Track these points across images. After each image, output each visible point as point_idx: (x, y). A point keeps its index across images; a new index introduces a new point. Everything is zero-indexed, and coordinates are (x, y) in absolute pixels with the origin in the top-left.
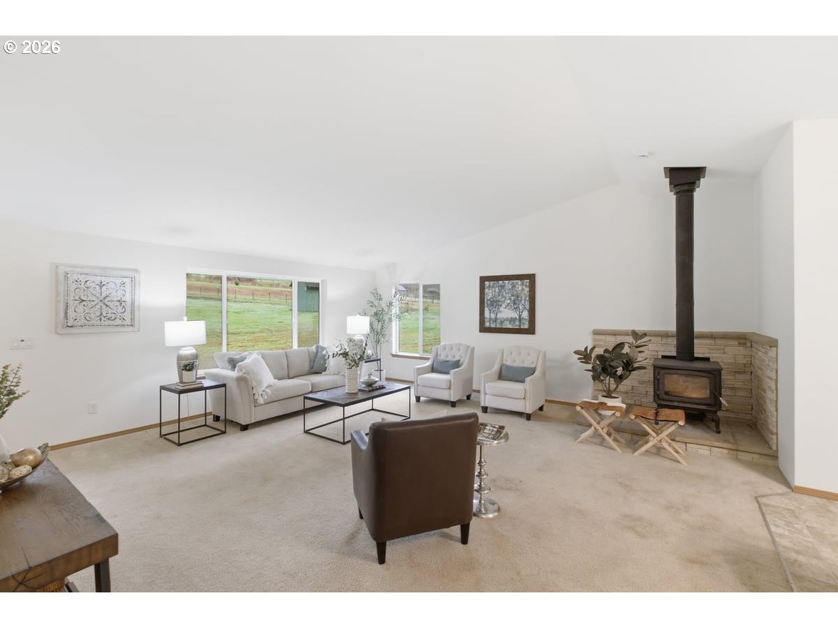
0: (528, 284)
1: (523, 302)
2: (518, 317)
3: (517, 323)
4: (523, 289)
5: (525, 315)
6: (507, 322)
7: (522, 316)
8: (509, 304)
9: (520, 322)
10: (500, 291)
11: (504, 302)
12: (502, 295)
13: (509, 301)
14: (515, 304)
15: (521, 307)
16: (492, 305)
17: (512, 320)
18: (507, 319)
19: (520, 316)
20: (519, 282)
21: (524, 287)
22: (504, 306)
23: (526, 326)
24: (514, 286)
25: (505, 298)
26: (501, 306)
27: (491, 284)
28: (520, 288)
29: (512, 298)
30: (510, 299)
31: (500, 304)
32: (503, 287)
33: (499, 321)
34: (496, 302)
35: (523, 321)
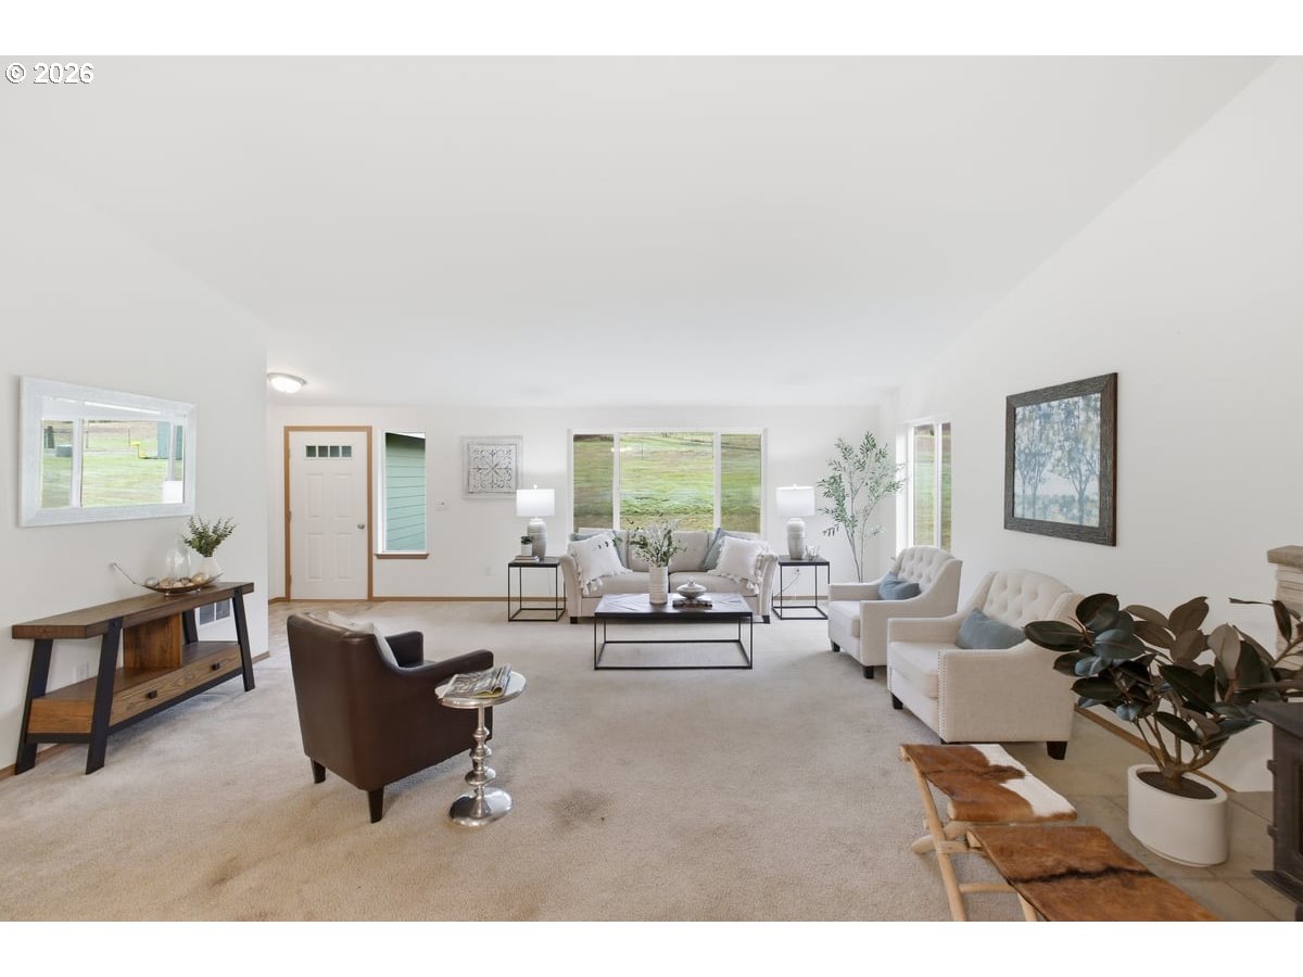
0: (1099, 404)
1: (1088, 454)
2: (1077, 497)
3: (1075, 511)
4: (1088, 420)
5: (1093, 489)
6: (1055, 508)
7: (1086, 493)
8: (1059, 460)
9: (1081, 510)
10: (1043, 428)
11: (1049, 455)
12: (1048, 437)
13: (1059, 453)
14: (1071, 460)
15: (1084, 468)
16: (1028, 464)
17: (1066, 503)
18: (1054, 501)
19: (1081, 492)
20: (1080, 401)
21: (1091, 414)
22: (1049, 466)
23: (1093, 521)
24: (1069, 414)
25: (1053, 444)
26: (1043, 465)
27: (1027, 413)
28: (1082, 419)
29: (1067, 444)
30: (1061, 447)
31: (1042, 460)
32: (1047, 417)
33: (1039, 504)
34: (1035, 455)
35: (1088, 506)
